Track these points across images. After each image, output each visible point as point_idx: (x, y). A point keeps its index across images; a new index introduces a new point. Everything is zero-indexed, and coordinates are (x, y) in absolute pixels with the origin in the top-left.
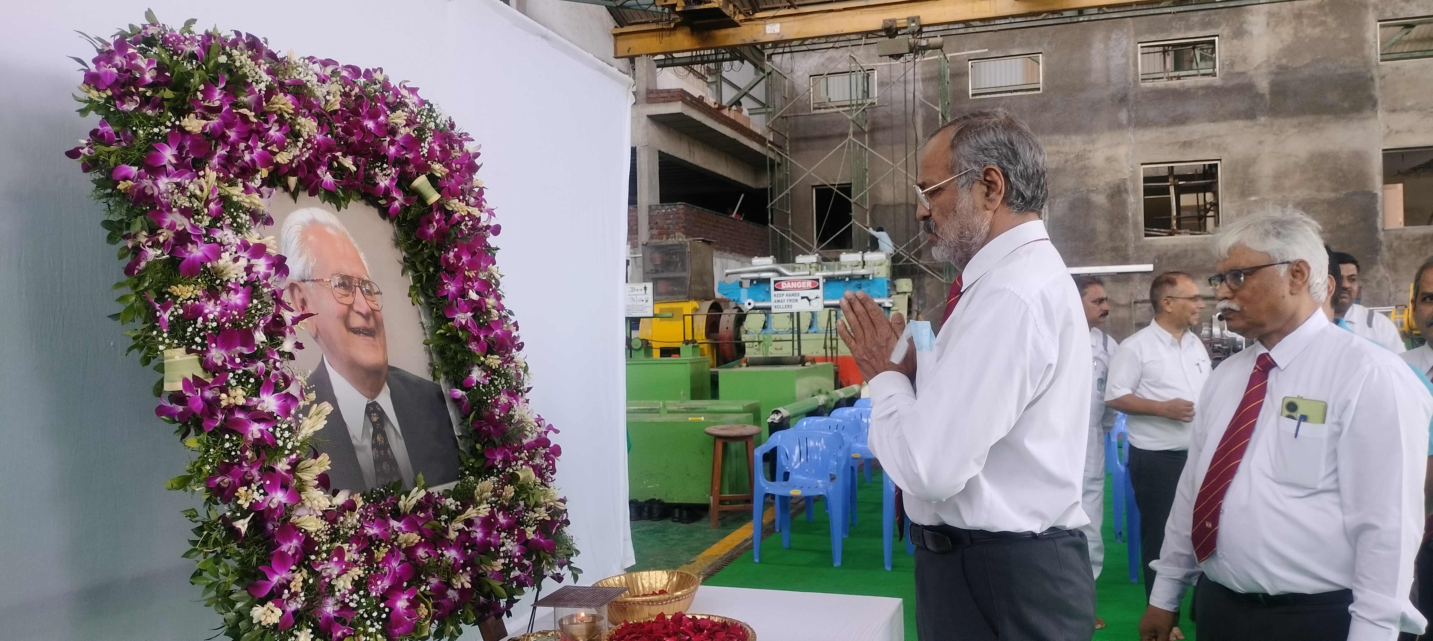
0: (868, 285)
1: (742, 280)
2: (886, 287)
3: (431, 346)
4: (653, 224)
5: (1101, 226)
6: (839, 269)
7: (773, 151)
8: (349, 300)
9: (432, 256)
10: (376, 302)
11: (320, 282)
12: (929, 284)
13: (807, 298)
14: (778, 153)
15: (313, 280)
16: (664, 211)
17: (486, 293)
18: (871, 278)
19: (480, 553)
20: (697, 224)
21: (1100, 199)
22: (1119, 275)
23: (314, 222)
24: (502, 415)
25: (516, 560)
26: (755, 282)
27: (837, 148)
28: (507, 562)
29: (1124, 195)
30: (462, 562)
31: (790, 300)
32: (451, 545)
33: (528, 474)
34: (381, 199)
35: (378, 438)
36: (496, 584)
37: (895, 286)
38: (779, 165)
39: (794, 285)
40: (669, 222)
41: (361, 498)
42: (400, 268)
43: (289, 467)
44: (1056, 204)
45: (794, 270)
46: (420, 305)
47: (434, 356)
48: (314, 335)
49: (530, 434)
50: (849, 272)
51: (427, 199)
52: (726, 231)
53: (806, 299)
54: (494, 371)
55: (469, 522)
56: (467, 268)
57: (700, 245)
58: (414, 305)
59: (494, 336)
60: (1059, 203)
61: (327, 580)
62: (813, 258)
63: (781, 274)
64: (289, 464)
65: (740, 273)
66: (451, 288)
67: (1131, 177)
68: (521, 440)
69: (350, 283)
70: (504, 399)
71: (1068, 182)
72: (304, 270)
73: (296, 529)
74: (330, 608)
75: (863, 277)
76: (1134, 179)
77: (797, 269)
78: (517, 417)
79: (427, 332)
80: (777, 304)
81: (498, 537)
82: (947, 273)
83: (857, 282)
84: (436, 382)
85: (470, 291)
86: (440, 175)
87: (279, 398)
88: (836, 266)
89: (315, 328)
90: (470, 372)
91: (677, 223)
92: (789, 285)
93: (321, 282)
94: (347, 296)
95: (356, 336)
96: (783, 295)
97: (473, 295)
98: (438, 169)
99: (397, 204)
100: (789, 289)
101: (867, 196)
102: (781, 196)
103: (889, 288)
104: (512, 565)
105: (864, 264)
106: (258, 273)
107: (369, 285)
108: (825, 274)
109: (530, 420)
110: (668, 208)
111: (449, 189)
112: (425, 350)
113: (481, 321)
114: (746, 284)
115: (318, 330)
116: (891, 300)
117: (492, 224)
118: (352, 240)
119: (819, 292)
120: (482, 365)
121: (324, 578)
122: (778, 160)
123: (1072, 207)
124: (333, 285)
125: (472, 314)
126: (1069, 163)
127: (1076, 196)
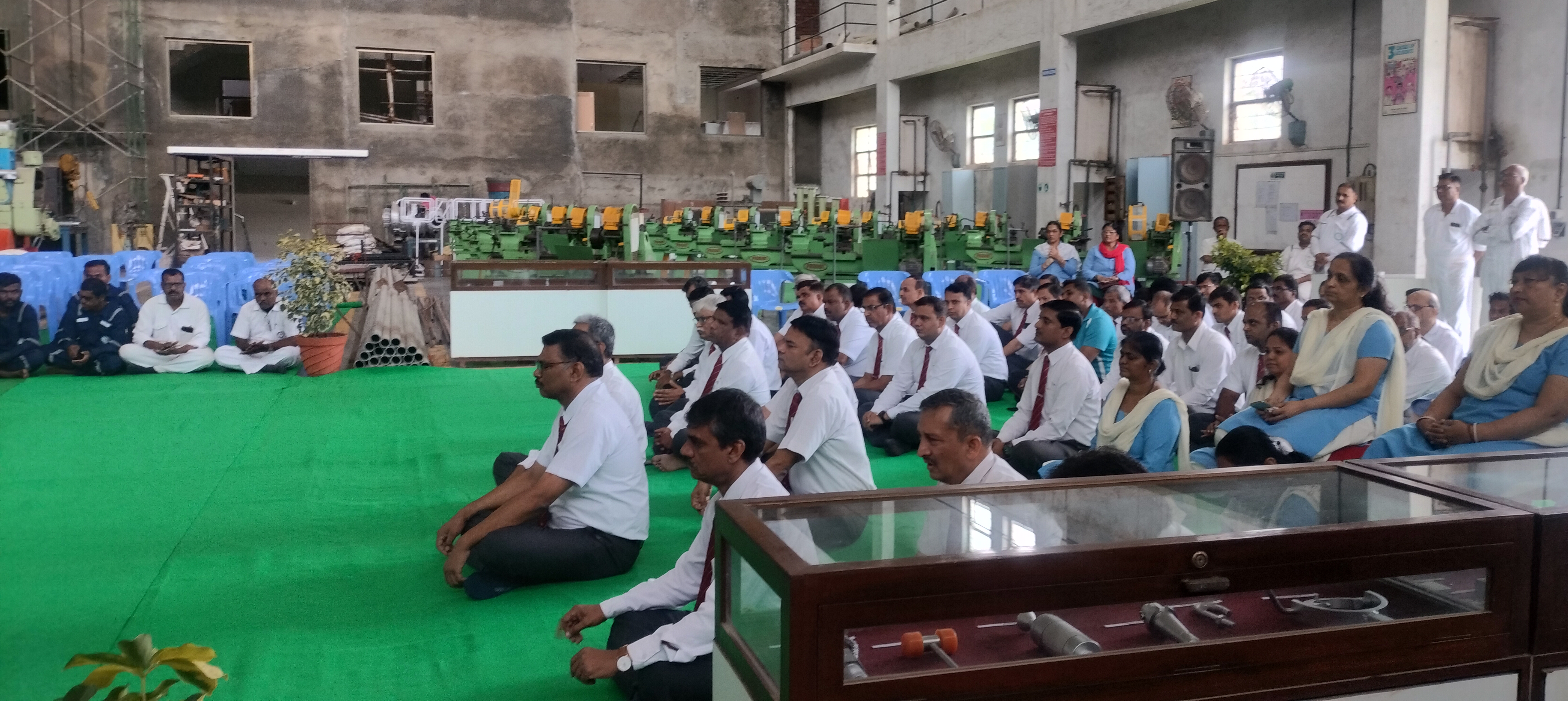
5: (315, 107)
21: (313, 79)
22: (333, 159)
29: (339, 78)
37: (19, 157)
44: (266, 79)
60: (271, 78)
67: (346, 59)
71: (279, 57)
76: (349, 62)
101: (32, 47)
116: (15, 173)
123: (284, 84)
126: (280, 38)
127: (288, 73)
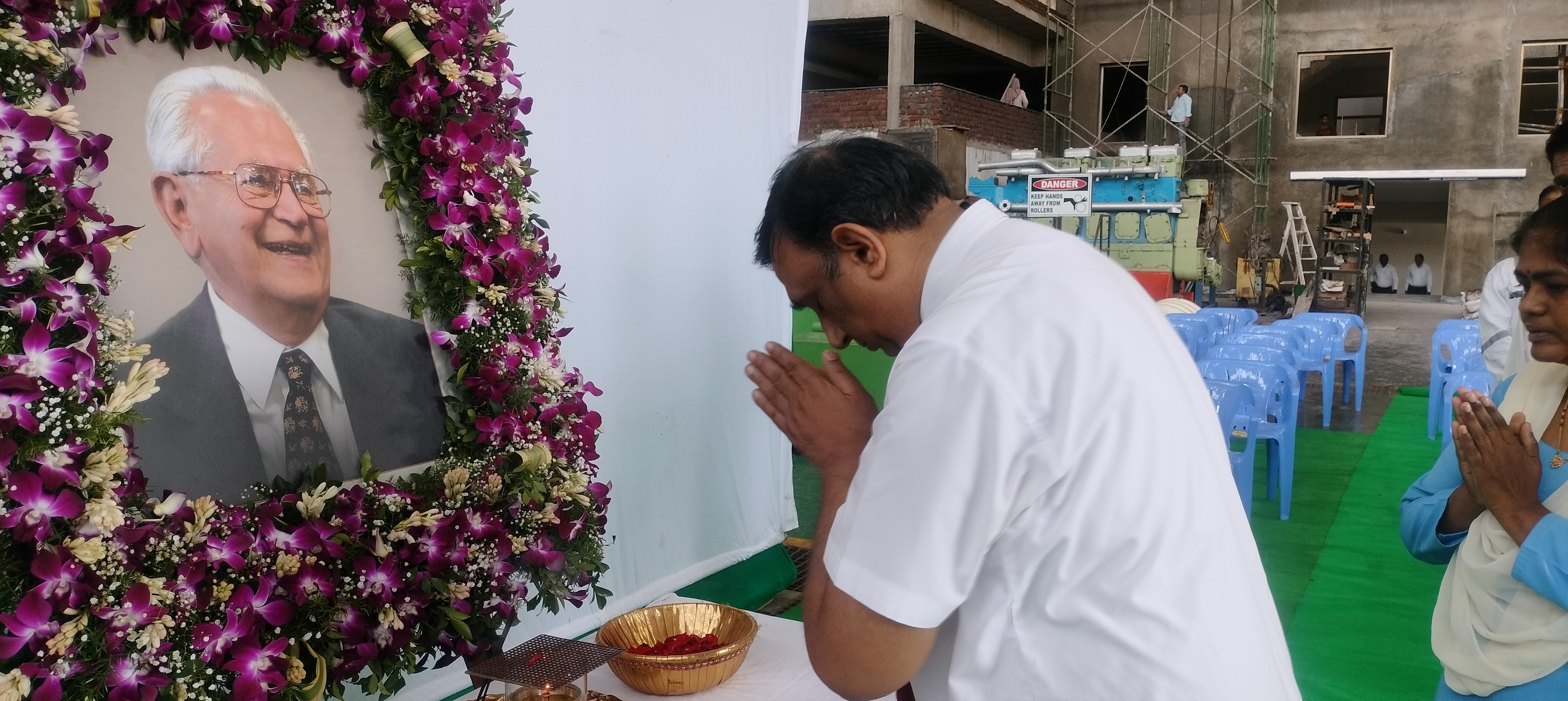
0: (1153, 186)
1: (998, 177)
2: (1174, 188)
3: (413, 268)
4: (904, 108)
5: (1463, 119)
6: (1117, 166)
7: (1055, 21)
8: (268, 203)
9: (413, 141)
10: (318, 206)
11: (215, 176)
12: (1236, 185)
13: (1071, 200)
14: (1060, 25)
15: (201, 173)
16: (918, 93)
17: (494, 195)
18: (1156, 178)
19: (433, 575)
20: (957, 109)
21: (1464, 86)
22: (1482, 182)
23: (215, 88)
24: (505, 370)
25: (494, 583)
26: (1013, 180)
27: (1134, 17)
28: (480, 585)
29: (1497, 81)
30: (395, 590)
31: (1051, 203)
32: (378, 565)
33: (538, 454)
34: (337, 56)
35: (298, 403)
36: (459, 618)
37: (1187, 188)
38: (1061, 38)
39: (1056, 184)
40: (923, 106)
41: (213, 503)
42: (370, 156)
43: (70, 461)
44: (1406, 91)
45: (1061, 166)
46: (400, 210)
47: (417, 282)
48: (192, 253)
49: (554, 397)
50: (1129, 170)
51: (407, 58)
52: (991, 118)
53: (1070, 202)
54: (497, 308)
55: (419, 531)
56: (464, 159)
57: (950, 134)
58: (387, 210)
59: (506, 256)
60: (1411, 89)
61: (120, 634)
62: (1086, 152)
63: (1046, 171)
64: (70, 455)
65: (995, 168)
66: (441, 187)
67: (1508, 58)
68: (536, 405)
69: (273, 177)
70: (512, 347)
71: (1424, 63)
72: (186, 158)
73: (67, 556)
74: (129, 674)
75: (1147, 176)
76: (1511, 61)
77: (1065, 165)
78: (531, 374)
79: (408, 249)
80: (1034, 207)
81: (465, 550)
82: (1260, 173)
83: (1138, 182)
84: (414, 320)
85: (466, 193)
86: (430, 25)
87: (56, 355)
88: (1114, 163)
89: (196, 244)
90: (464, 308)
91: (932, 108)
92: (1050, 184)
93: (218, 177)
94: (264, 196)
95: (274, 255)
96: (1042, 196)
97: (470, 200)
98: (427, 14)
99: (362, 64)
100: (1050, 189)
101: (1168, 77)
102: (1061, 76)
103: (1178, 190)
104: (487, 590)
105: (1149, 160)
106: (47, 161)
107: (309, 180)
108: (1098, 171)
109: (551, 378)
110: (924, 90)
111: (444, 44)
112: (403, 274)
113: (485, 235)
114: (1003, 180)
115: (201, 246)
116: (1180, 206)
117: (522, 96)
118: (284, 114)
119: (1087, 194)
120: (480, 297)
121: (117, 629)
122: (1060, 32)
123: (1427, 94)
124: (239, 179)
125: (469, 226)
126: (1427, 39)
127: (1433, 81)
